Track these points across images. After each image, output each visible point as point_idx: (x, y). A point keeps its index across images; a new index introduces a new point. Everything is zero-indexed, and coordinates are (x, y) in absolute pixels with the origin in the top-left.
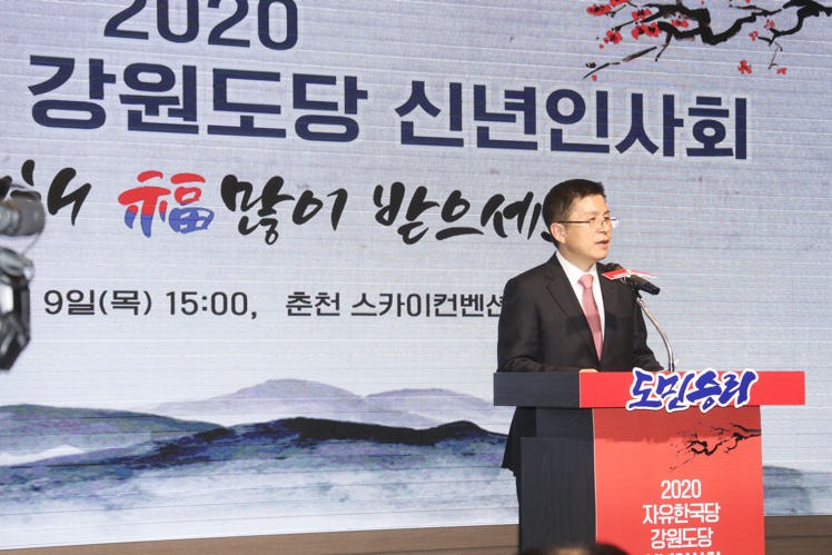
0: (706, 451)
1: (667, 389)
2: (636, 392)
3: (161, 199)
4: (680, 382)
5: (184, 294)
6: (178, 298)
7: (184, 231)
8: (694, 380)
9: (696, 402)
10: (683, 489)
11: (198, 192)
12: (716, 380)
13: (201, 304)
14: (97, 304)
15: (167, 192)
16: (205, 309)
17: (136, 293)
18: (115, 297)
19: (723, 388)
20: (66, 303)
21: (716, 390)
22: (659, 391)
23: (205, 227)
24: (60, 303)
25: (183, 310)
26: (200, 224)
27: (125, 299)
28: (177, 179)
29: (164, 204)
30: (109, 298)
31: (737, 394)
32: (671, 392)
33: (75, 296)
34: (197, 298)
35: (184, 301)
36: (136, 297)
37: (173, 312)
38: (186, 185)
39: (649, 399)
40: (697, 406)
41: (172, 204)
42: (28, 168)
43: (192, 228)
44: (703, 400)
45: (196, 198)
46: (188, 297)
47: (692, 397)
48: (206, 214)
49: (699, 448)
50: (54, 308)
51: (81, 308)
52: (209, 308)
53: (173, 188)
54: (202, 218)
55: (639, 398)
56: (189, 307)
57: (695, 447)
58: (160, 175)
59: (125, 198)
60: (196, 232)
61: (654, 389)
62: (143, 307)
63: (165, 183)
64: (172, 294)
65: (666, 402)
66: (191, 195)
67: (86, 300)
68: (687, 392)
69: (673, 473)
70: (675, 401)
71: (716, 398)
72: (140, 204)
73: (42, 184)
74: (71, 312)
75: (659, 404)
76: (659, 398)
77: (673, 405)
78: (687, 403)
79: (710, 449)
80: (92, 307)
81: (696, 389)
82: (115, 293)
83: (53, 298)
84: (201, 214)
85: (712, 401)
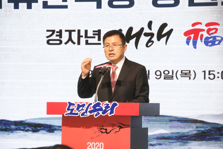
0: (106, 132)
1: (81, 108)
2: (68, 109)
3: (201, 33)
4: (86, 106)
5: (209, 71)
6: (207, 73)
7: (210, 46)
8: (92, 105)
9: (92, 114)
10: (96, 146)
11: (217, 30)
12: (101, 105)
13: (217, 75)
14: (174, 75)
15: (204, 30)
16: (218, 77)
17: (190, 71)
18: (182, 73)
19: (104, 109)
20: (163, 75)
21: (101, 109)
22: (77, 109)
23: (219, 44)
24: (161, 75)
25: (209, 78)
26: (217, 43)
27: (186, 73)
28: (207, 25)
29: (202, 36)
30: (179, 73)
31: (110, 111)
32: (82, 110)
33: (167, 72)
34: (215, 73)
35: (209, 74)
36: (190, 73)
37: (205, 79)
38: (211, 27)
39: (73, 112)
40: (93, 115)
41: (205, 35)
42: (150, 24)
43: (213, 44)
44: (96, 113)
45: (216, 32)
46: (211, 73)
47: (90, 112)
48: (220, 39)
49: (104, 131)
50: (158, 77)
51: (168, 77)
52: (220, 77)
53: (206, 28)
54: (218, 40)
55: (69, 112)
56: (212, 76)
57: (102, 130)
58: (201, 23)
59: (187, 34)
60: (215, 46)
61: (75, 109)
62: (192, 77)
63: (203, 27)
64: (205, 72)
65: (80, 114)
66: (214, 31)
67: (171, 74)
68: (89, 110)
69: (92, 139)
70: (84, 113)
71: (101, 112)
72: (192, 36)
73: (155, 30)
74: (165, 78)
75: (77, 114)
76: (77, 112)
77: (83, 114)
78: (89, 114)
79: (108, 131)
80: (173, 77)
81: (92, 109)
82: (182, 71)
83: (158, 73)
84: (217, 38)
85: (99, 114)
